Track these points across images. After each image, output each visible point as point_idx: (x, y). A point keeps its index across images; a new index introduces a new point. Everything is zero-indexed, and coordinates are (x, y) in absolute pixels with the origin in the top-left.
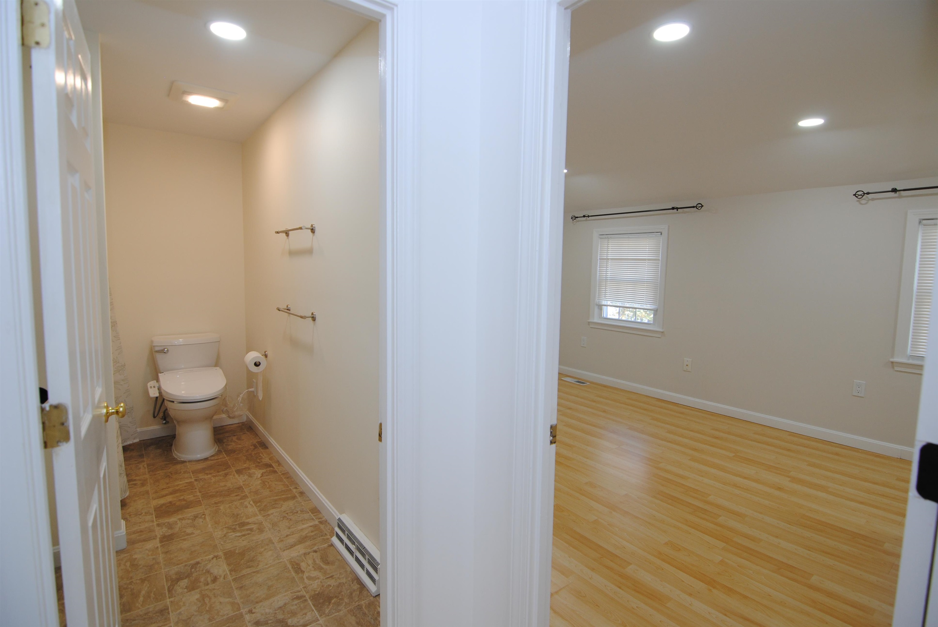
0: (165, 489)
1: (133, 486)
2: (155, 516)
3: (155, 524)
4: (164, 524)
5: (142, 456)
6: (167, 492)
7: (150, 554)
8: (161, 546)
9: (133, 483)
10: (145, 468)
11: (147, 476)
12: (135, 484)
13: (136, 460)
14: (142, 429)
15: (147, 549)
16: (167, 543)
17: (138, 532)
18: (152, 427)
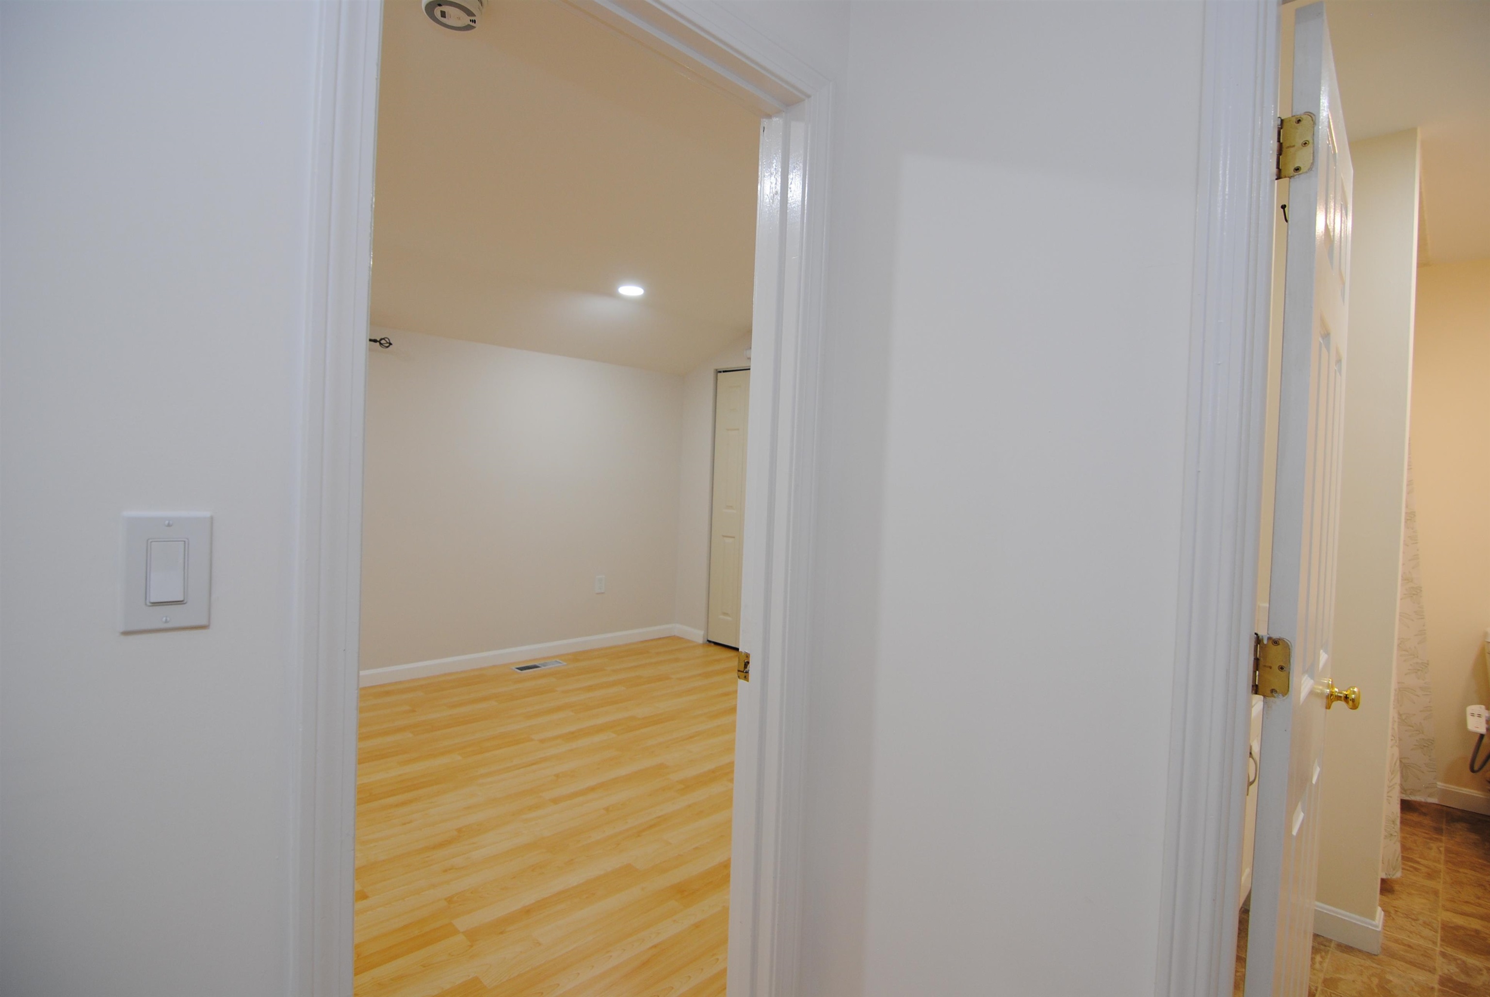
0: (1472, 904)
1: (1411, 869)
2: (1441, 937)
3: (1438, 949)
4: (1456, 959)
5: (1438, 831)
6: (1474, 911)
7: (1416, 989)
8: (1440, 990)
9: (1412, 865)
10: (1440, 852)
11: (1441, 867)
12: (1416, 869)
13: (1427, 832)
14: (1448, 785)
15: (1413, 979)
16: (1452, 993)
17: (1405, 945)
18: (1468, 790)
